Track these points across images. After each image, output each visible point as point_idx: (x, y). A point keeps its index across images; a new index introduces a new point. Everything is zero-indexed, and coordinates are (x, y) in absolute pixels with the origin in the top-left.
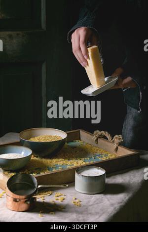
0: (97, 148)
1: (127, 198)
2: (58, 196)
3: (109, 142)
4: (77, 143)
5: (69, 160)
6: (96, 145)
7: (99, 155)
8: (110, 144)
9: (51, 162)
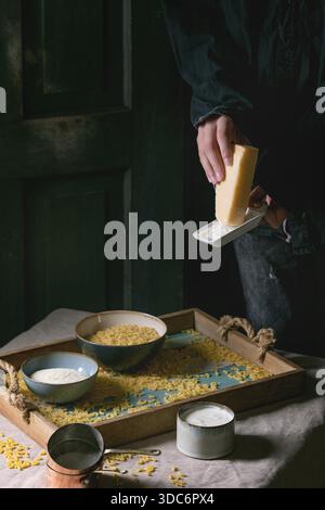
0: (227, 351)
1: (274, 470)
2: (143, 463)
3: (249, 341)
4: (188, 337)
5: (169, 378)
6: (223, 343)
7: (227, 368)
8: (251, 346)
9: (135, 384)
